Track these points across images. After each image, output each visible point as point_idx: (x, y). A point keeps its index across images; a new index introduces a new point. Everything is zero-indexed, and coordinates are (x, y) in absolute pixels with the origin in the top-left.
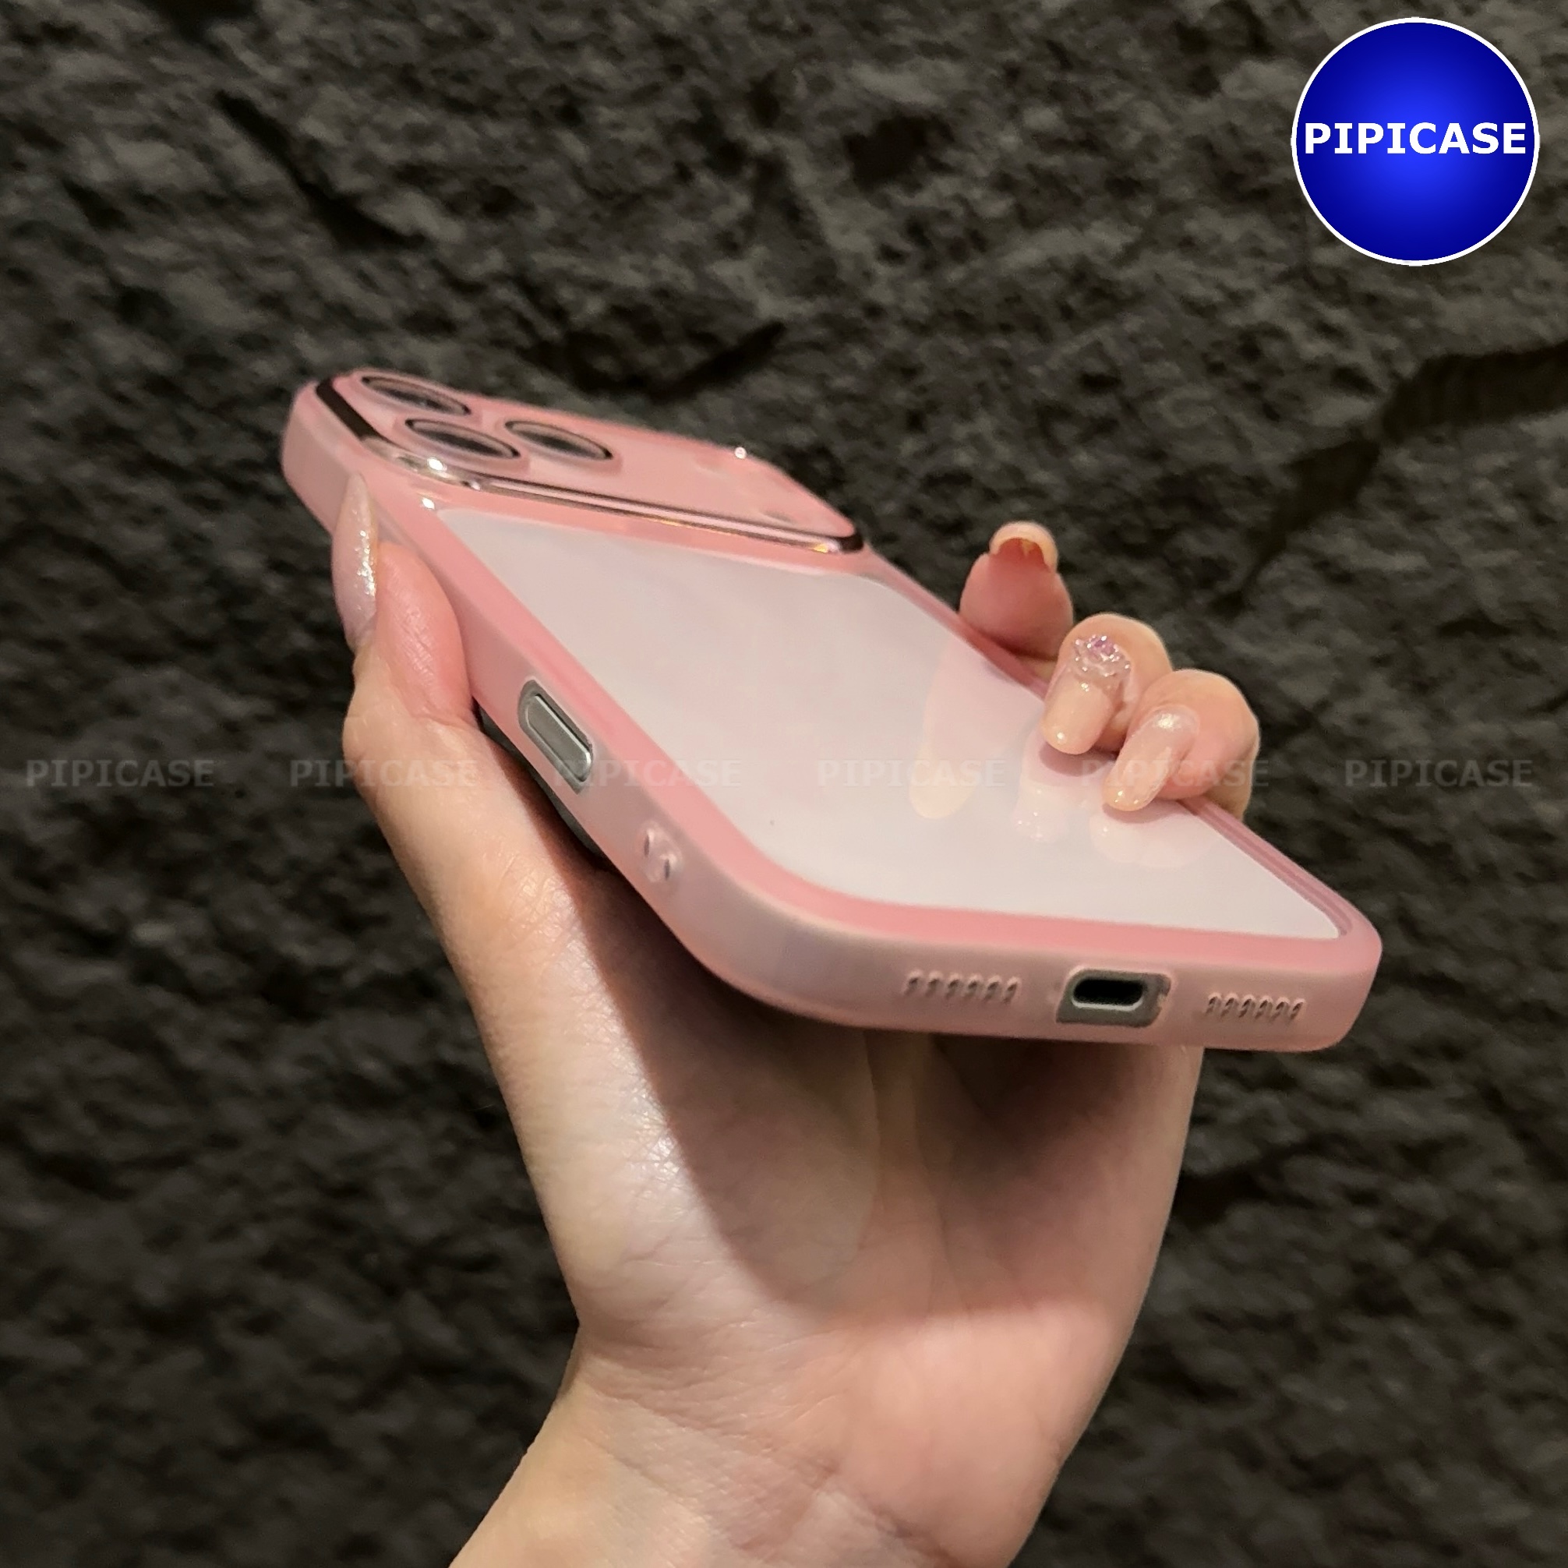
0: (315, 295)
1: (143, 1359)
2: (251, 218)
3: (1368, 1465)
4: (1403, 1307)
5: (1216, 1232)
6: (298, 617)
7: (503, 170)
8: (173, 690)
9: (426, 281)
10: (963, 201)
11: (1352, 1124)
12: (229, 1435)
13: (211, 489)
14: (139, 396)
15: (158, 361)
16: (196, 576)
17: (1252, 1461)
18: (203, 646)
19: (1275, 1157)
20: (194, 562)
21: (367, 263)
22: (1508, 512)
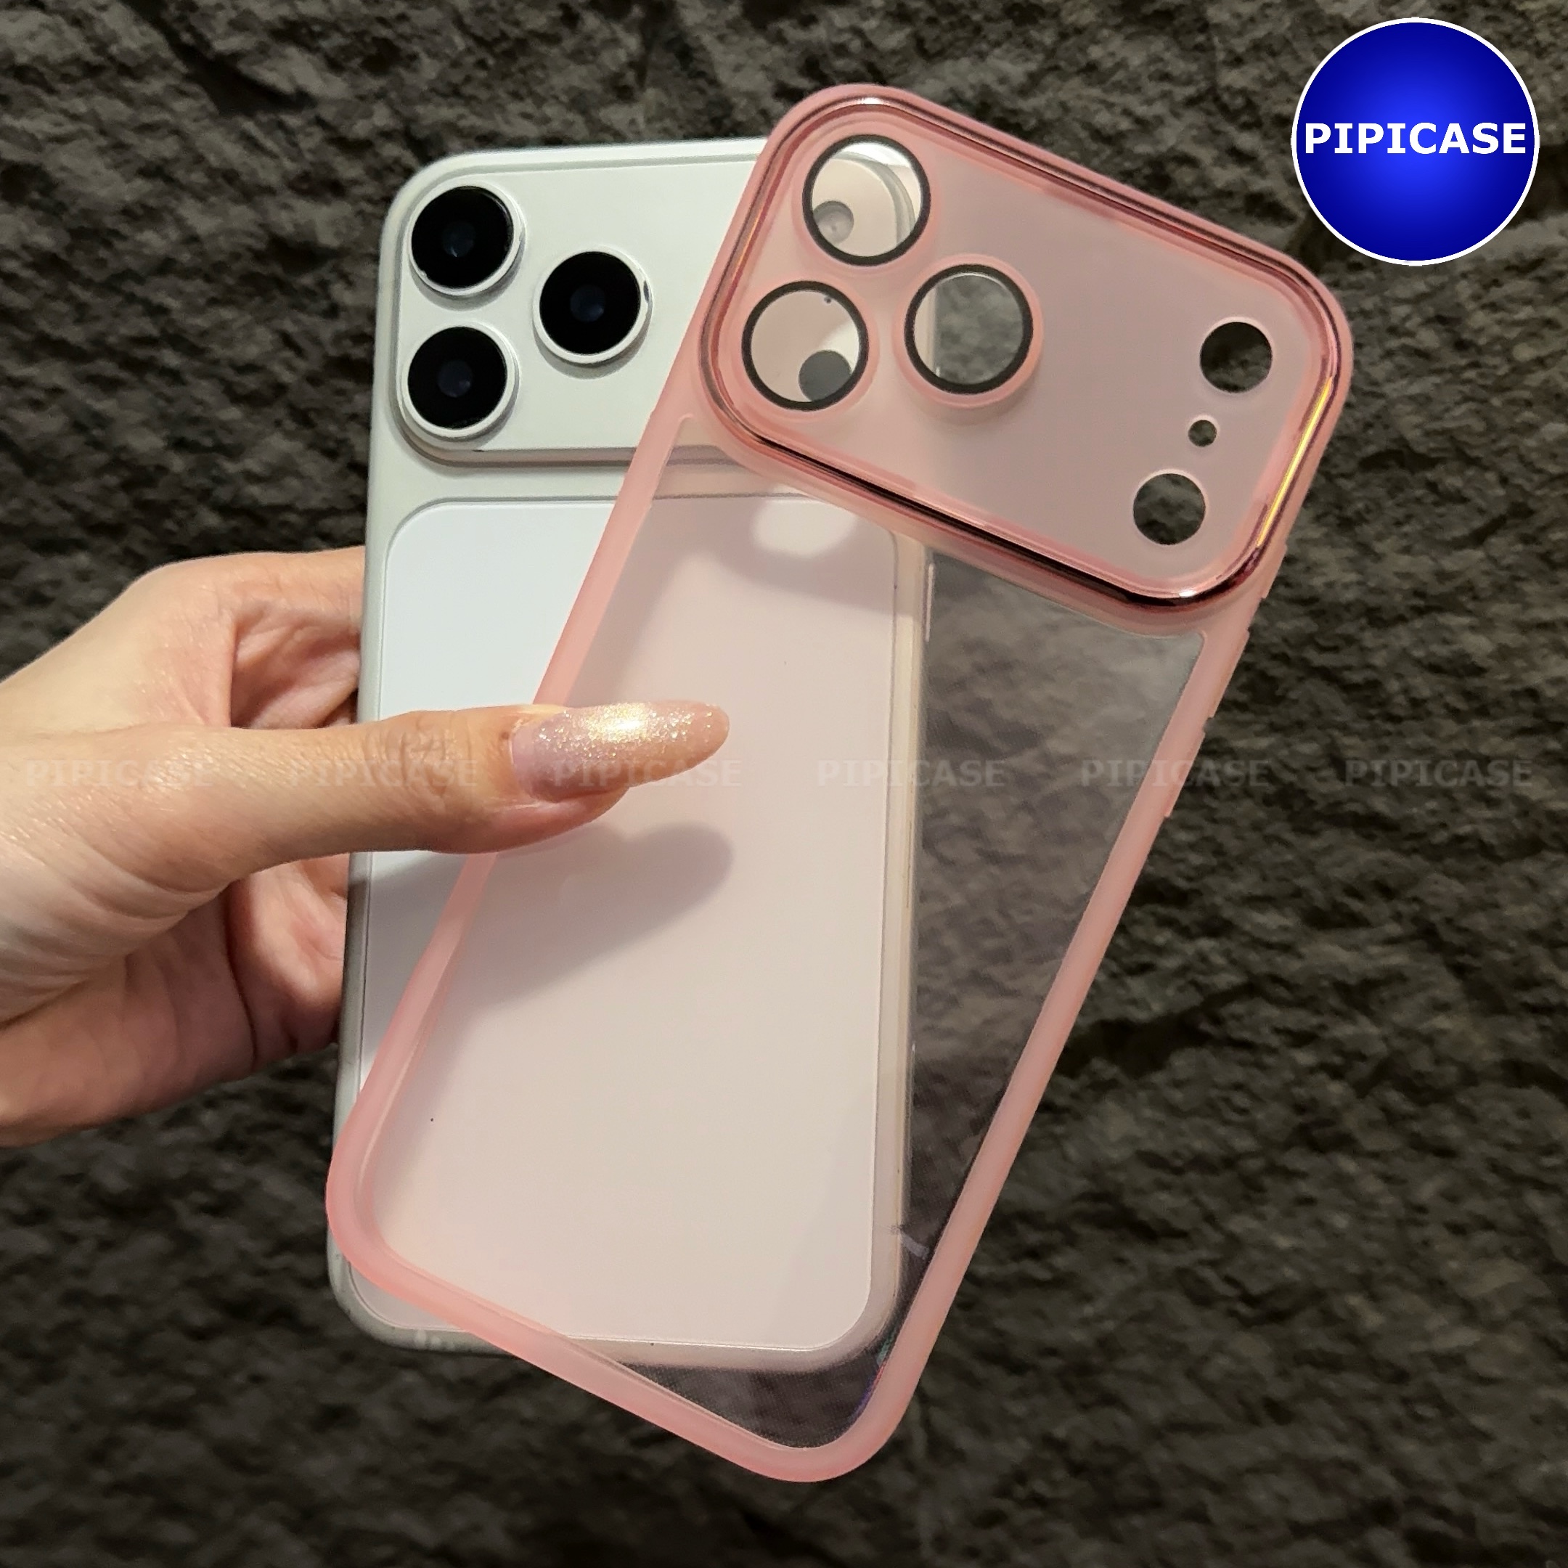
0: (199, 159)
1: (106, 1245)
2: (128, 84)
3: (1317, 1295)
4: (1345, 1143)
5: (1158, 1078)
6: (204, 496)
7: (382, 21)
8: (83, 576)
9: (312, 140)
10: (858, 32)
11: (1290, 966)
12: (198, 1318)
13: (107, 368)
14: (27, 274)
15: (44, 239)
16: (100, 458)
17: (1202, 1298)
18: (114, 531)
19: (1214, 1002)
20: (97, 445)
21: (249, 126)
22: (1429, 338)
